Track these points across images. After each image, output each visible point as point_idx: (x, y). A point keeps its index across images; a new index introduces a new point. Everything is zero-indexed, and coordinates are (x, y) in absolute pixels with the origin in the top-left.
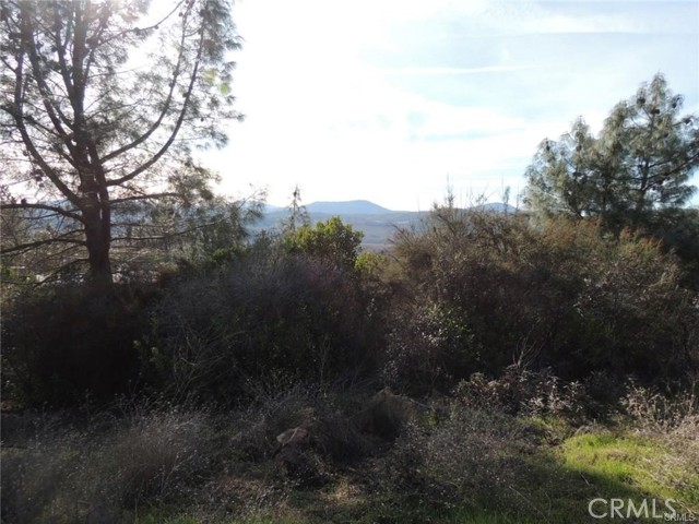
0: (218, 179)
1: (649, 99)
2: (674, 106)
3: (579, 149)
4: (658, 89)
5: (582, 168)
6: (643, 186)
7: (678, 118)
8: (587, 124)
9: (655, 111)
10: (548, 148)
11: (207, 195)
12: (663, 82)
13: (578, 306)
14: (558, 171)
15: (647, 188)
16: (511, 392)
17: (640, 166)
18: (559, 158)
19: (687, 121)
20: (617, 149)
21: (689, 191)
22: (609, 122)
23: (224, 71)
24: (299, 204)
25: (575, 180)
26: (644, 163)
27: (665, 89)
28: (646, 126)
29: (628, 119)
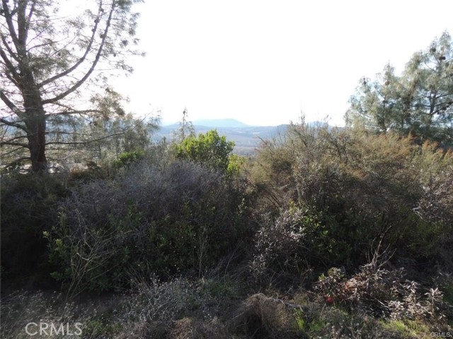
0: (128, 101)
1: (438, 49)
3: (387, 83)
4: (446, 42)
5: (389, 98)
6: (431, 111)
8: (393, 66)
9: (442, 58)
10: (365, 83)
11: (121, 112)
12: (449, 36)
14: (371, 100)
15: (434, 113)
17: (430, 98)
18: (373, 90)
20: (417, 84)
22: (410, 65)
23: (131, 19)
24: (187, 120)
25: (384, 106)
26: (432, 95)
27: (450, 42)
28: (435, 69)
29: (423, 63)
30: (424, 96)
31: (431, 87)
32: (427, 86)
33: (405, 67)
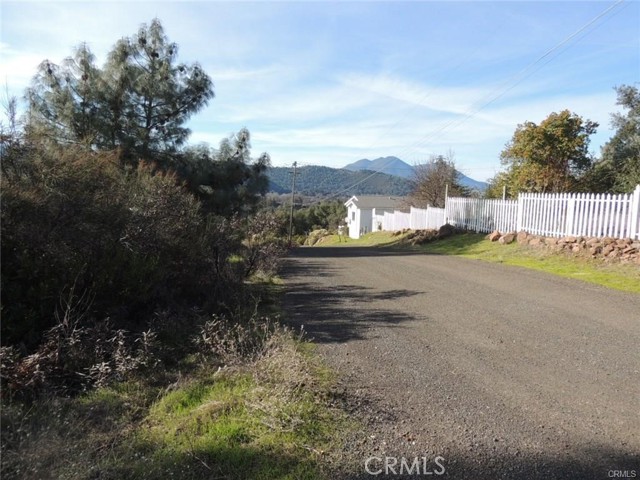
1: (149, 41)
2: (171, 52)
3: (85, 78)
4: (157, 34)
5: (89, 99)
6: (148, 124)
7: (175, 65)
8: (92, 53)
9: (154, 55)
10: (50, 71)
12: (160, 27)
13: (126, 240)
14: (63, 100)
15: (152, 127)
16: (61, 363)
17: (144, 105)
18: (64, 84)
19: (182, 69)
20: (125, 82)
21: (186, 132)
22: (113, 56)
25: (83, 111)
26: (147, 103)
27: (162, 35)
28: (147, 67)
29: (132, 57)
30: (137, 101)
31: (143, 89)
32: (139, 89)
33: (109, 58)
